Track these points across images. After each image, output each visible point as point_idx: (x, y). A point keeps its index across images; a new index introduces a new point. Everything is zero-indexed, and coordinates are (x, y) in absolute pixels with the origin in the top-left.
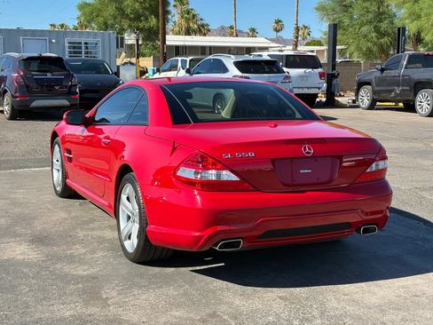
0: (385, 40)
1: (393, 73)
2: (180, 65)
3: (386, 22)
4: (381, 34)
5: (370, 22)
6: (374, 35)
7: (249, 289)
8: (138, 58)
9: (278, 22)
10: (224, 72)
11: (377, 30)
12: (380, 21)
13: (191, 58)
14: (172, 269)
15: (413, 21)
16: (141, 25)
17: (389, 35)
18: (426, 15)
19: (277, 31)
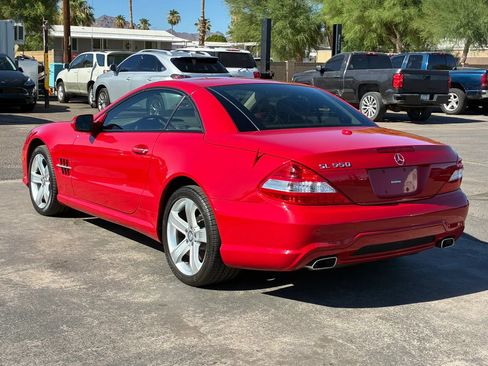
0: (301, 37)
1: (334, 74)
2: (95, 60)
3: (302, 17)
4: (297, 31)
5: (285, 17)
6: (289, 31)
7: (342, 311)
8: (46, 52)
9: (173, 13)
10: (160, 70)
11: (293, 26)
12: (296, 16)
13: (109, 53)
14: (242, 292)
15: (333, 17)
16: (26, 13)
17: (305, 32)
18: (349, 11)
19: (173, 23)
